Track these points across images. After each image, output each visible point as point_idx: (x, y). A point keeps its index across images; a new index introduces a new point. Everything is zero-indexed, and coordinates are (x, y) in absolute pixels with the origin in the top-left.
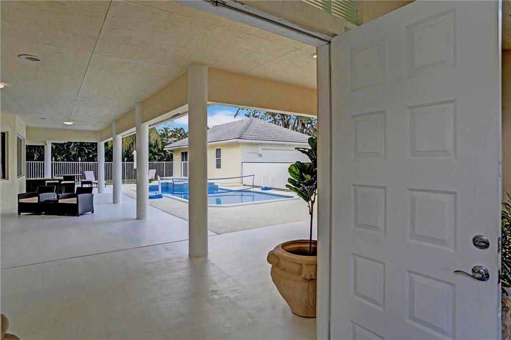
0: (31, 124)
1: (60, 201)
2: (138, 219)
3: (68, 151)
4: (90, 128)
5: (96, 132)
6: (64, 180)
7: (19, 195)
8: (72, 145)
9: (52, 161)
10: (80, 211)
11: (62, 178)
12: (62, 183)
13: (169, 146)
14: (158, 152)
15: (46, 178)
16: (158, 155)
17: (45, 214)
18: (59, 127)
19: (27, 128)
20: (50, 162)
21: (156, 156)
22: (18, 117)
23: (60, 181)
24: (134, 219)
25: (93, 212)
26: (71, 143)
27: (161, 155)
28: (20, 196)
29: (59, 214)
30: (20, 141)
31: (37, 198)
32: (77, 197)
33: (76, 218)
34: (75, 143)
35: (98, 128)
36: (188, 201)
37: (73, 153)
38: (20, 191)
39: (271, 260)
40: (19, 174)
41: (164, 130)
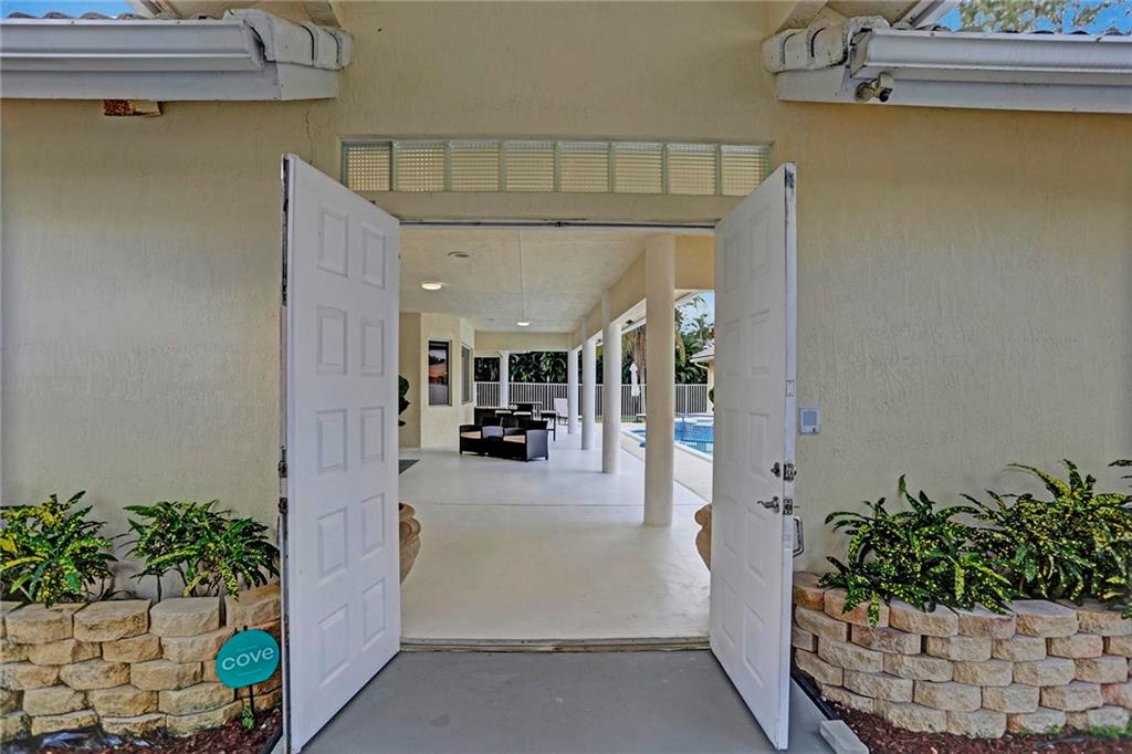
0: (478, 328)
1: (506, 439)
2: (604, 472)
3: (537, 367)
4: (555, 329)
5: (565, 335)
6: (518, 410)
7: (461, 427)
8: (544, 355)
9: (510, 380)
10: (529, 455)
11: (516, 407)
12: (515, 414)
13: (700, 354)
14: (686, 366)
15: (502, 406)
16: (686, 372)
17: (489, 455)
18: (514, 329)
19: (476, 332)
20: (507, 383)
21: (682, 374)
22: (463, 322)
23: (513, 411)
24: (598, 472)
25: (547, 458)
26: (542, 353)
27: (691, 371)
28: (464, 429)
29: (505, 458)
30: (465, 353)
31: (479, 433)
32: (525, 434)
33: (524, 463)
34: (547, 353)
35: (566, 329)
36: (711, 457)
37: (545, 369)
38: (466, 421)
39: (699, 518)
40: (466, 398)
41: (696, 323)
